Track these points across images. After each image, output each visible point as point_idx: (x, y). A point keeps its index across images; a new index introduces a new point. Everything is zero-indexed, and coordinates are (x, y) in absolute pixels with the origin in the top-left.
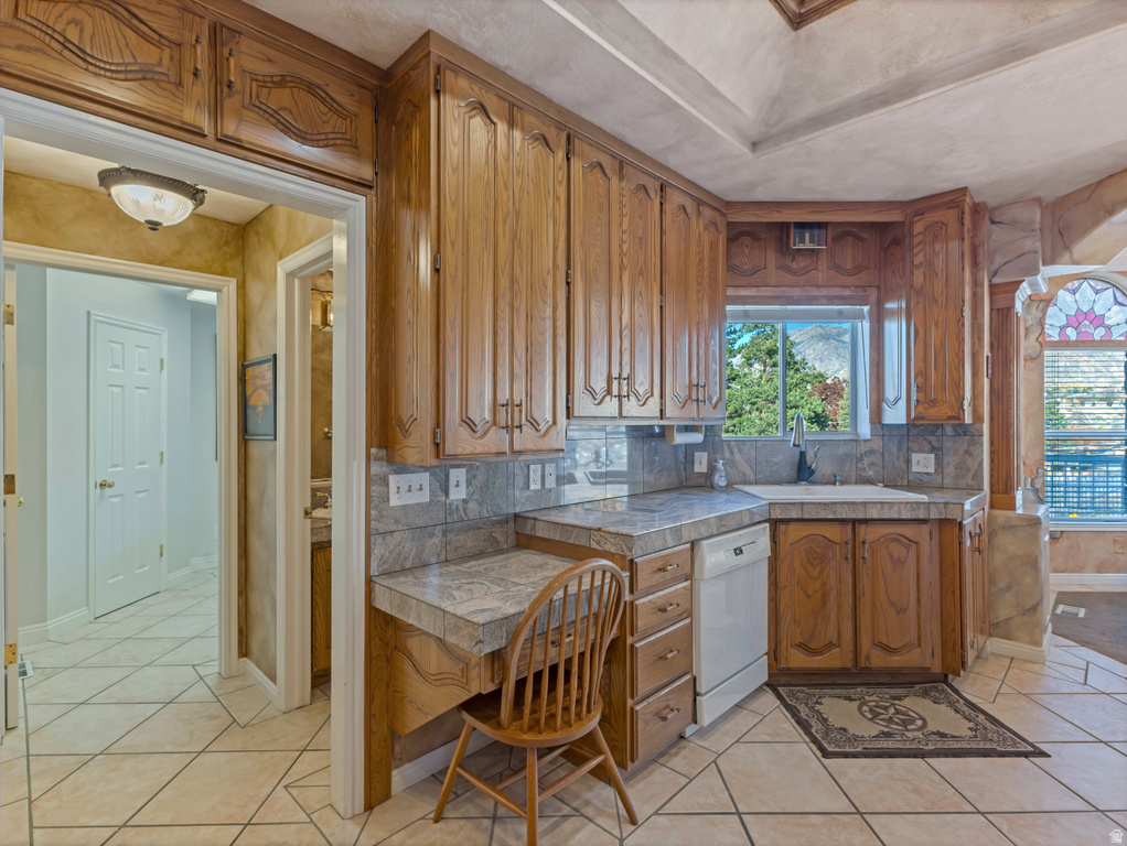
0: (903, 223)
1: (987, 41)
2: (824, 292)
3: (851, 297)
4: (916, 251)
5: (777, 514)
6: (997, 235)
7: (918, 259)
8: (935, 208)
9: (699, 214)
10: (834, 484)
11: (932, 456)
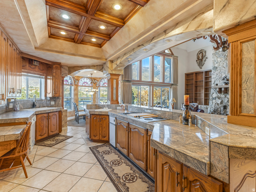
0: (51, 65)
1: (72, 52)
2: (37, 73)
3: (42, 74)
4: (54, 70)
5: (37, 113)
6: (63, 69)
8: (57, 64)
10: (39, 108)
11: (54, 102)
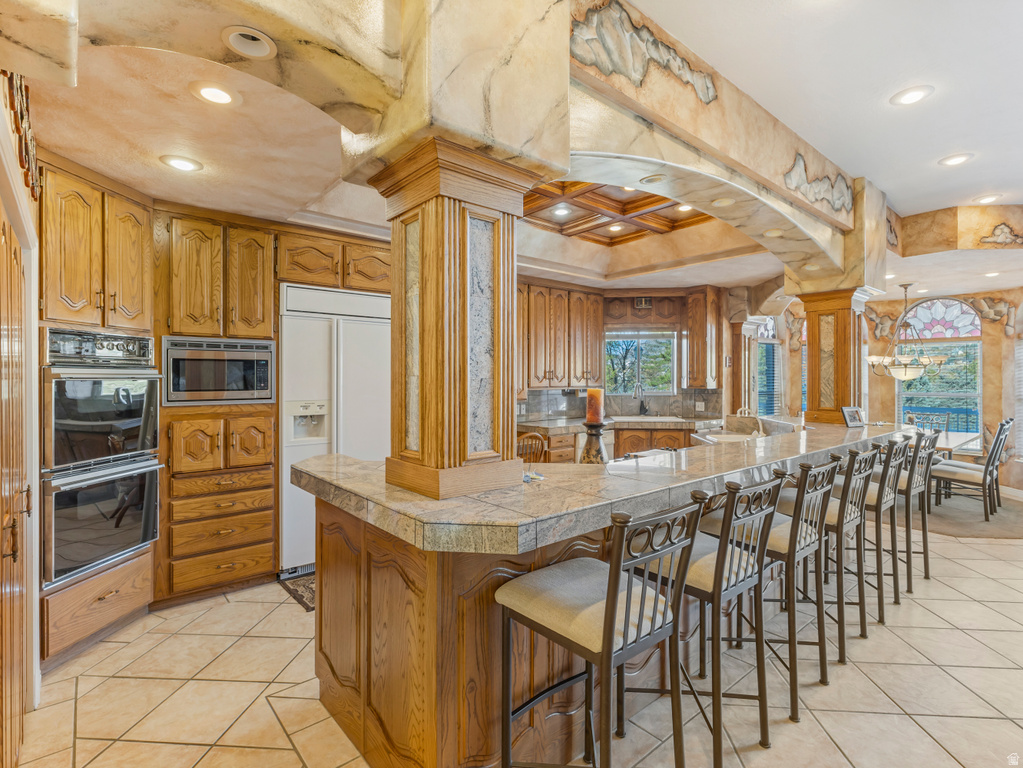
0: (685, 297)
2: (655, 326)
3: (668, 328)
5: (618, 426)
6: (730, 302)
7: (690, 314)
8: (697, 292)
9: (588, 299)
11: (704, 403)
